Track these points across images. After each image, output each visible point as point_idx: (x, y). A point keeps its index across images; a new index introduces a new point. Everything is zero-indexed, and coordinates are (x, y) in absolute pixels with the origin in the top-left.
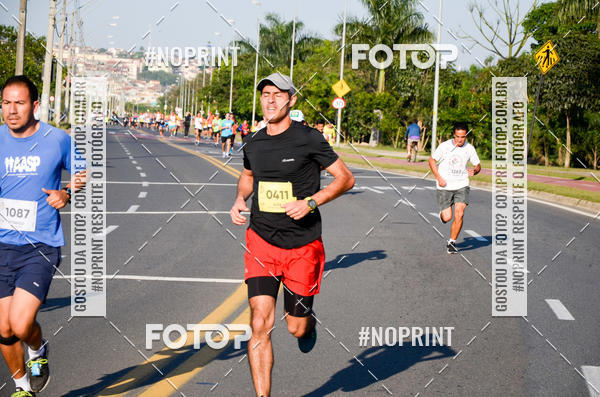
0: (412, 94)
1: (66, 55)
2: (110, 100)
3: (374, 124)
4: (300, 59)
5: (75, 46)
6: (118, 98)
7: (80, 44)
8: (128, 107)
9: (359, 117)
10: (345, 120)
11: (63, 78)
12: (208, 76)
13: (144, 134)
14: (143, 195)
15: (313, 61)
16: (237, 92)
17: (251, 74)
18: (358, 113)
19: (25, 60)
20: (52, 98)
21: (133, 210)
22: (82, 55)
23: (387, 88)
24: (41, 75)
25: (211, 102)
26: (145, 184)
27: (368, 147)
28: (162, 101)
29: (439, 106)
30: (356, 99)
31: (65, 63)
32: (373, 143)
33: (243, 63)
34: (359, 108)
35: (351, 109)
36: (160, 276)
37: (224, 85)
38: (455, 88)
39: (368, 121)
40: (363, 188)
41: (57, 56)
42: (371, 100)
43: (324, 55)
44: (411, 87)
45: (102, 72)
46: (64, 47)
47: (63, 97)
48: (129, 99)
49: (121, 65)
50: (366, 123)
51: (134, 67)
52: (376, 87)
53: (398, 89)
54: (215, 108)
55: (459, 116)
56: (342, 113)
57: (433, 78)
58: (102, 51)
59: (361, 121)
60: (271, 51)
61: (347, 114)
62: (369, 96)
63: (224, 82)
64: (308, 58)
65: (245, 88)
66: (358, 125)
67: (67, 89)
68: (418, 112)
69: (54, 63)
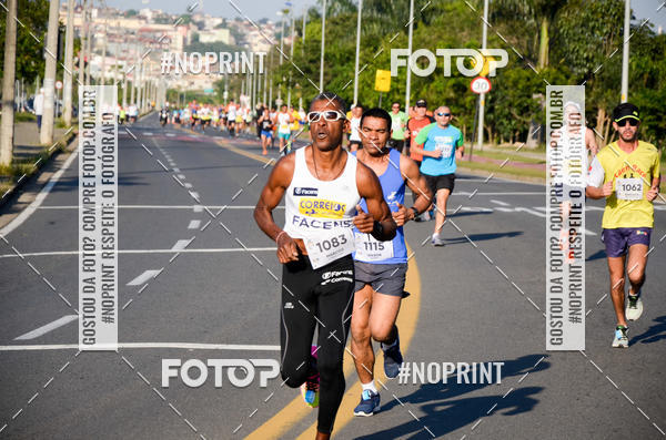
0: (590, 70)
1: (79, 20)
2: (143, 85)
3: (534, 116)
4: (424, 21)
5: (92, 6)
6: (157, 82)
7: (98, 4)
8: (172, 95)
9: (510, 105)
10: (489, 110)
11: (75, 55)
12: (287, 49)
13: (195, 136)
14: (194, 224)
15: (443, 24)
16: (330, 71)
17: (351, 45)
18: (509, 98)
19: (19, 28)
20: (59, 85)
21: (180, 247)
22: (104, 21)
23: (553, 61)
24: (42, 50)
25: (293, 86)
26: (198, 208)
27: (526, 150)
28: (220, 86)
29: (630, 86)
30: (507, 78)
31: (76, 32)
32: (532, 143)
33: (338, 28)
34: (511, 92)
35: (499, 94)
36: (222, 343)
37: (311, 61)
38: (653, 59)
39: (525, 110)
40: (518, 209)
41: (65, 22)
42: (529, 79)
43: (458, 15)
44: (587, 59)
45: (132, 47)
46: (76, 8)
47: (75, 84)
48: (172, 84)
49: (159, 35)
50: (521, 114)
51: (179, 36)
52: (535, 61)
53: (569, 62)
54: (298, 95)
55: (659, 101)
56: (486, 100)
57: (621, 46)
58: (131, 14)
59: (514, 111)
60: (381, 10)
61: (493, 101)
62: (526, 73)
63: (311, 57)
64: (434, 19)
65: (342, 65)
66: (509, 117)
67: (81, 71)
68: (599, 96)
69: (61, 33)
